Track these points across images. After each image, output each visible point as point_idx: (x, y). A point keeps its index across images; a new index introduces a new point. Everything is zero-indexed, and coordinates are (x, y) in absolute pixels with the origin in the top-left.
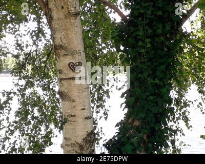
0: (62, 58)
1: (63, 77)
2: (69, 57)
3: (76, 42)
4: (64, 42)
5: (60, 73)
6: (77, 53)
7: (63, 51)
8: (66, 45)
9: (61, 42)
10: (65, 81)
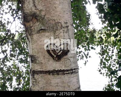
0: (35, 37)
1: (38, 68)
2: (47, 34)
3: (59, 8)
4: (40, 7)
5: (32, 61)
6: (62, 27)
7: (37, 24)
8: (43, 13)
9: (34, 9)
10: (41, 75)
